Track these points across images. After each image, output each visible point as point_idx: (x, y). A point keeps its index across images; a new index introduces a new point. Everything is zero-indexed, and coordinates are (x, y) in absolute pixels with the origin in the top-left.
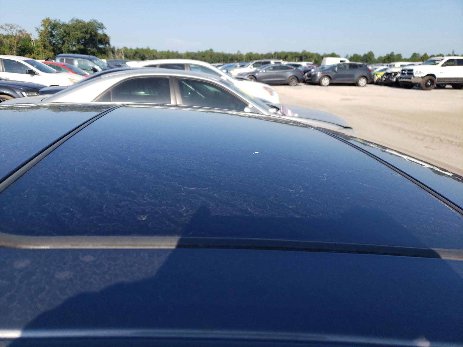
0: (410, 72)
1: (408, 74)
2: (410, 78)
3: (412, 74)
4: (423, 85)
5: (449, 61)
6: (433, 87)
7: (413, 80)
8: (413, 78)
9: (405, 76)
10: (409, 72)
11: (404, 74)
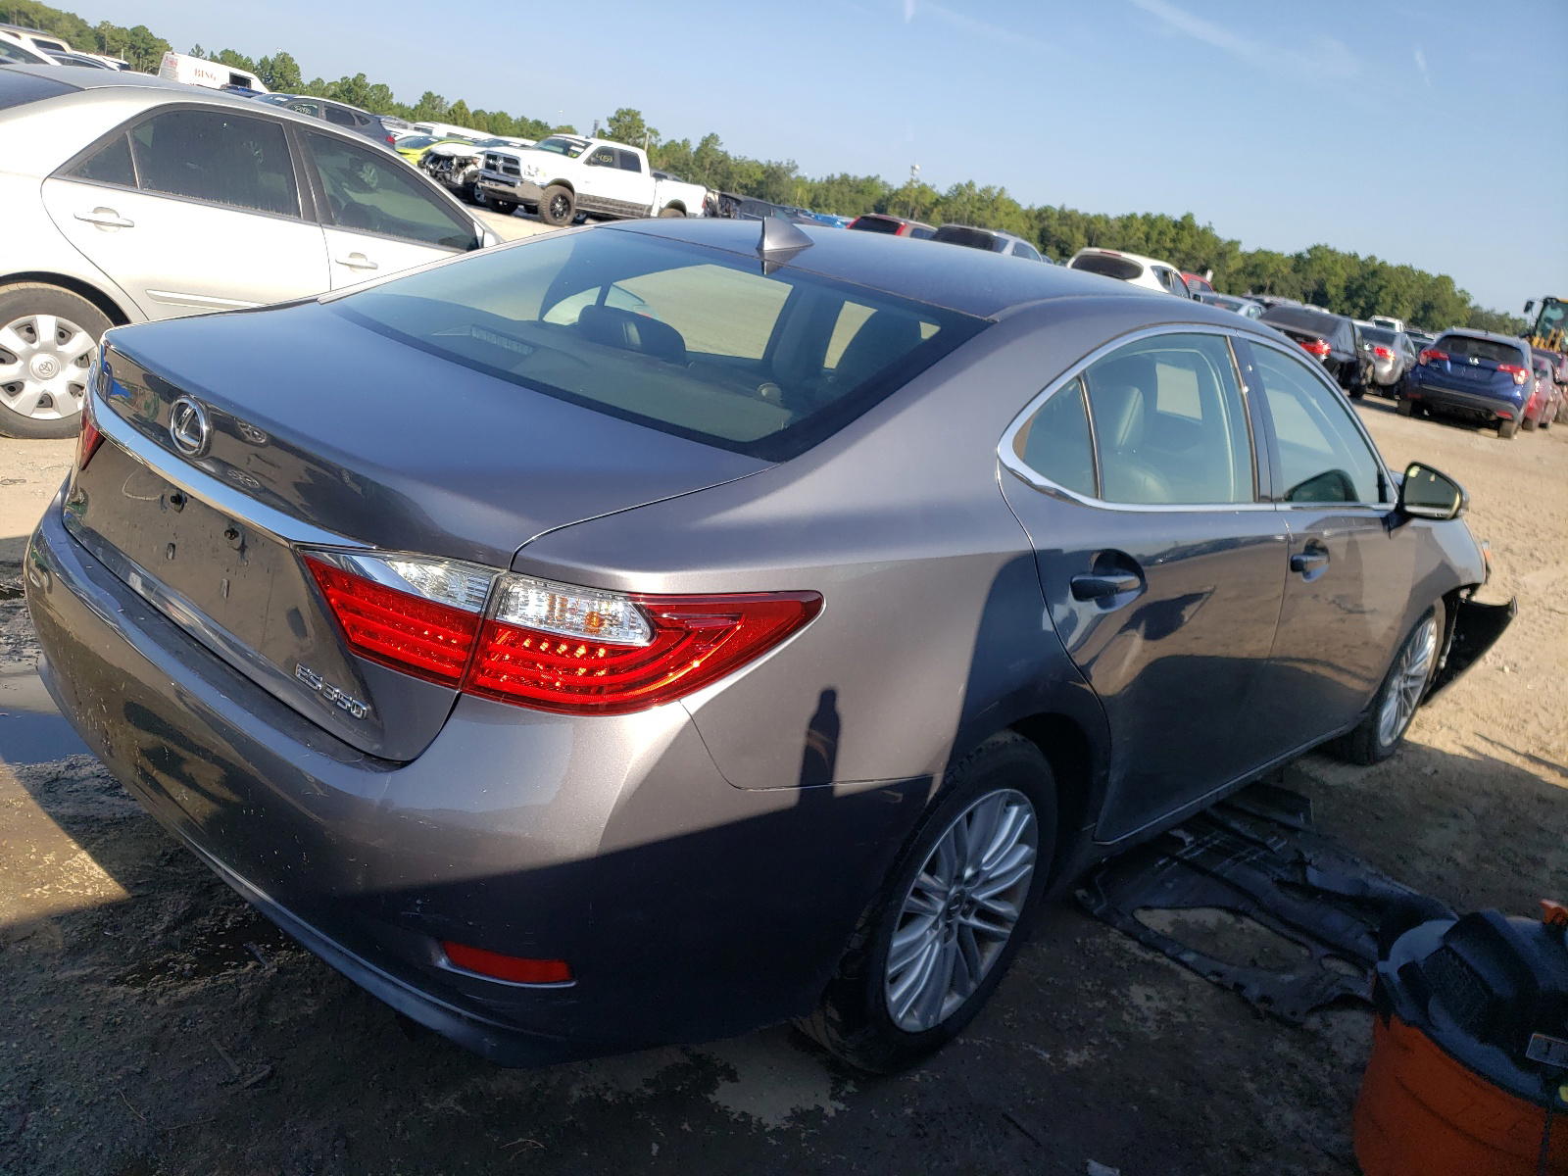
0: (512, 166)
1: (506, 169)
2: (512, 185)
3: (517, 172)
4: (545, 208)
5: (603, 151)
6: (570, 218)
7: (519, 191)
8: (519, 184)
9: (493, 174)
10: (509, 165)
11: (494, 168)
